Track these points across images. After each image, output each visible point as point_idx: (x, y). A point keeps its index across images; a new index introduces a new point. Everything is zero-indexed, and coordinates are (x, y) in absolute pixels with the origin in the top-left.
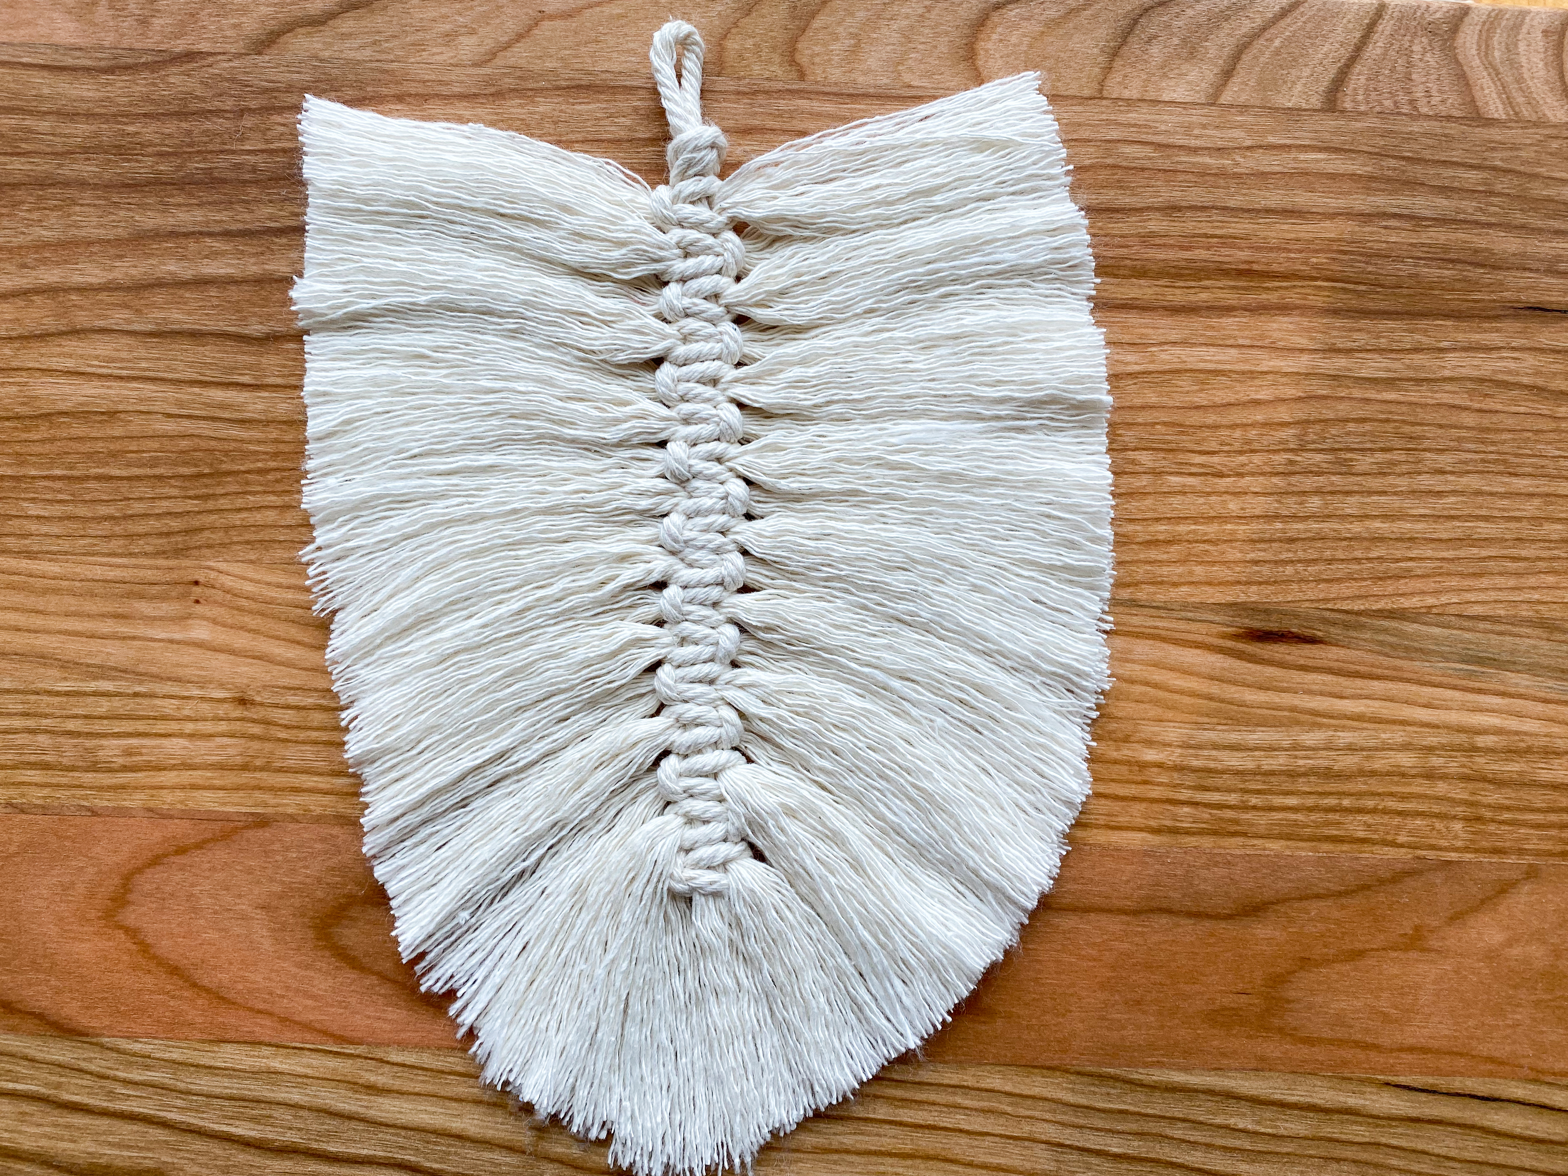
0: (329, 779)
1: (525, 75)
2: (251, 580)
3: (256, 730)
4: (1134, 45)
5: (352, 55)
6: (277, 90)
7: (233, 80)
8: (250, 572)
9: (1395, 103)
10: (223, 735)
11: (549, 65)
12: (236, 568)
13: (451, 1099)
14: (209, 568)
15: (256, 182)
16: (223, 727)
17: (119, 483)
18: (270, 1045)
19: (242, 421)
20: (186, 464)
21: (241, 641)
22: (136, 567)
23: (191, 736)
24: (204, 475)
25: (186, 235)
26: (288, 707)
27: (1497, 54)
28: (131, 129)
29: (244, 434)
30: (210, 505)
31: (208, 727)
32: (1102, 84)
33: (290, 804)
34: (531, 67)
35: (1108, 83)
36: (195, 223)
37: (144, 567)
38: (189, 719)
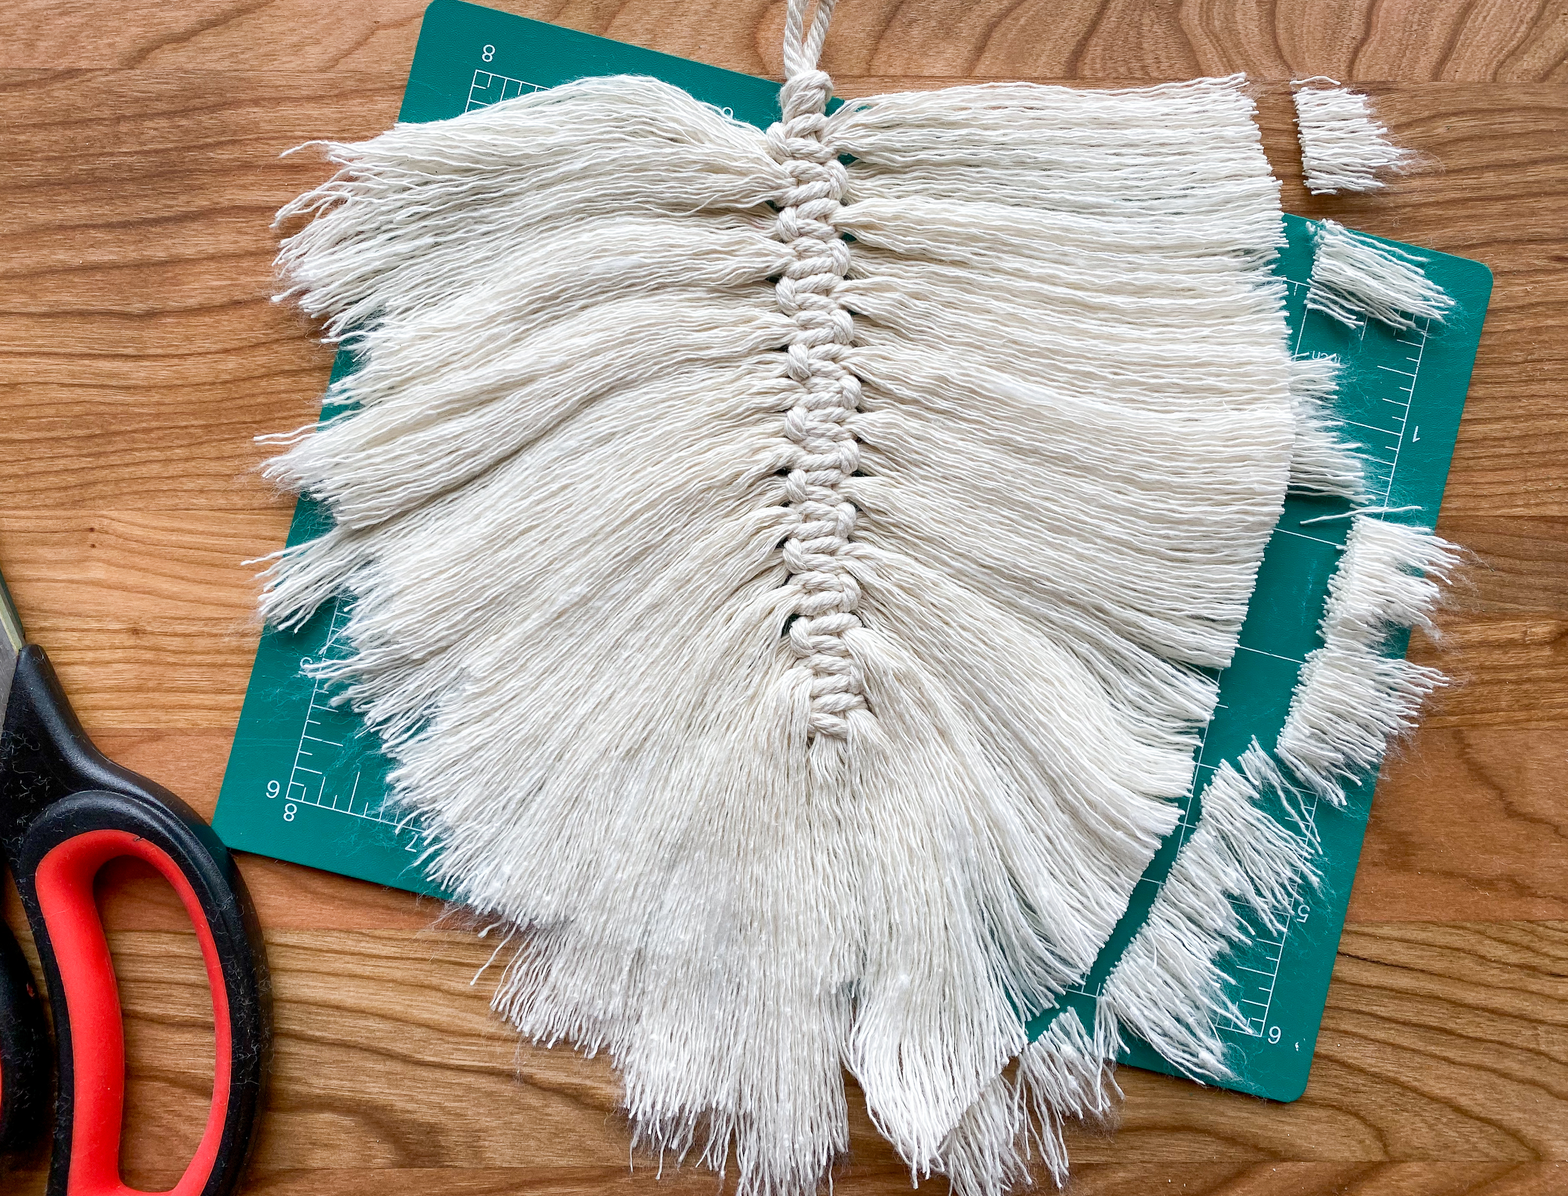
0: (212, 696)
1: (363, 77)
2: (140, 526)
3: (149, 655)
4: (897, 28)
5: (213, 66)
6: (149, 99)
7: (109, 92)
8: (138, 518)
9: (1129, 69)
10: (119, 662)
11: (385, 68)
12: (126, 516)
13: (329, 974)
14: (102, 516)
15: (133, 180)
16: (119, 654)
17: (22, 446)
18: (168, 932)
19: (128, 388)
20: (79, 427)
21: (132, 578)
22: (37, 518)
23: (91, 663)
24: (96, 436)
25: (74, 228)
26: (176, 635)
27: (1217, 23)
28: (22, 138)
29: (130, 399)
30: (102, 461)
31: (107, 655)
32: (869, 63)
33: (181, 719)
34: (369, 70)
35: (875, 62)
36: (81, 218)
37: (46, 518)
38: (89, 649)
